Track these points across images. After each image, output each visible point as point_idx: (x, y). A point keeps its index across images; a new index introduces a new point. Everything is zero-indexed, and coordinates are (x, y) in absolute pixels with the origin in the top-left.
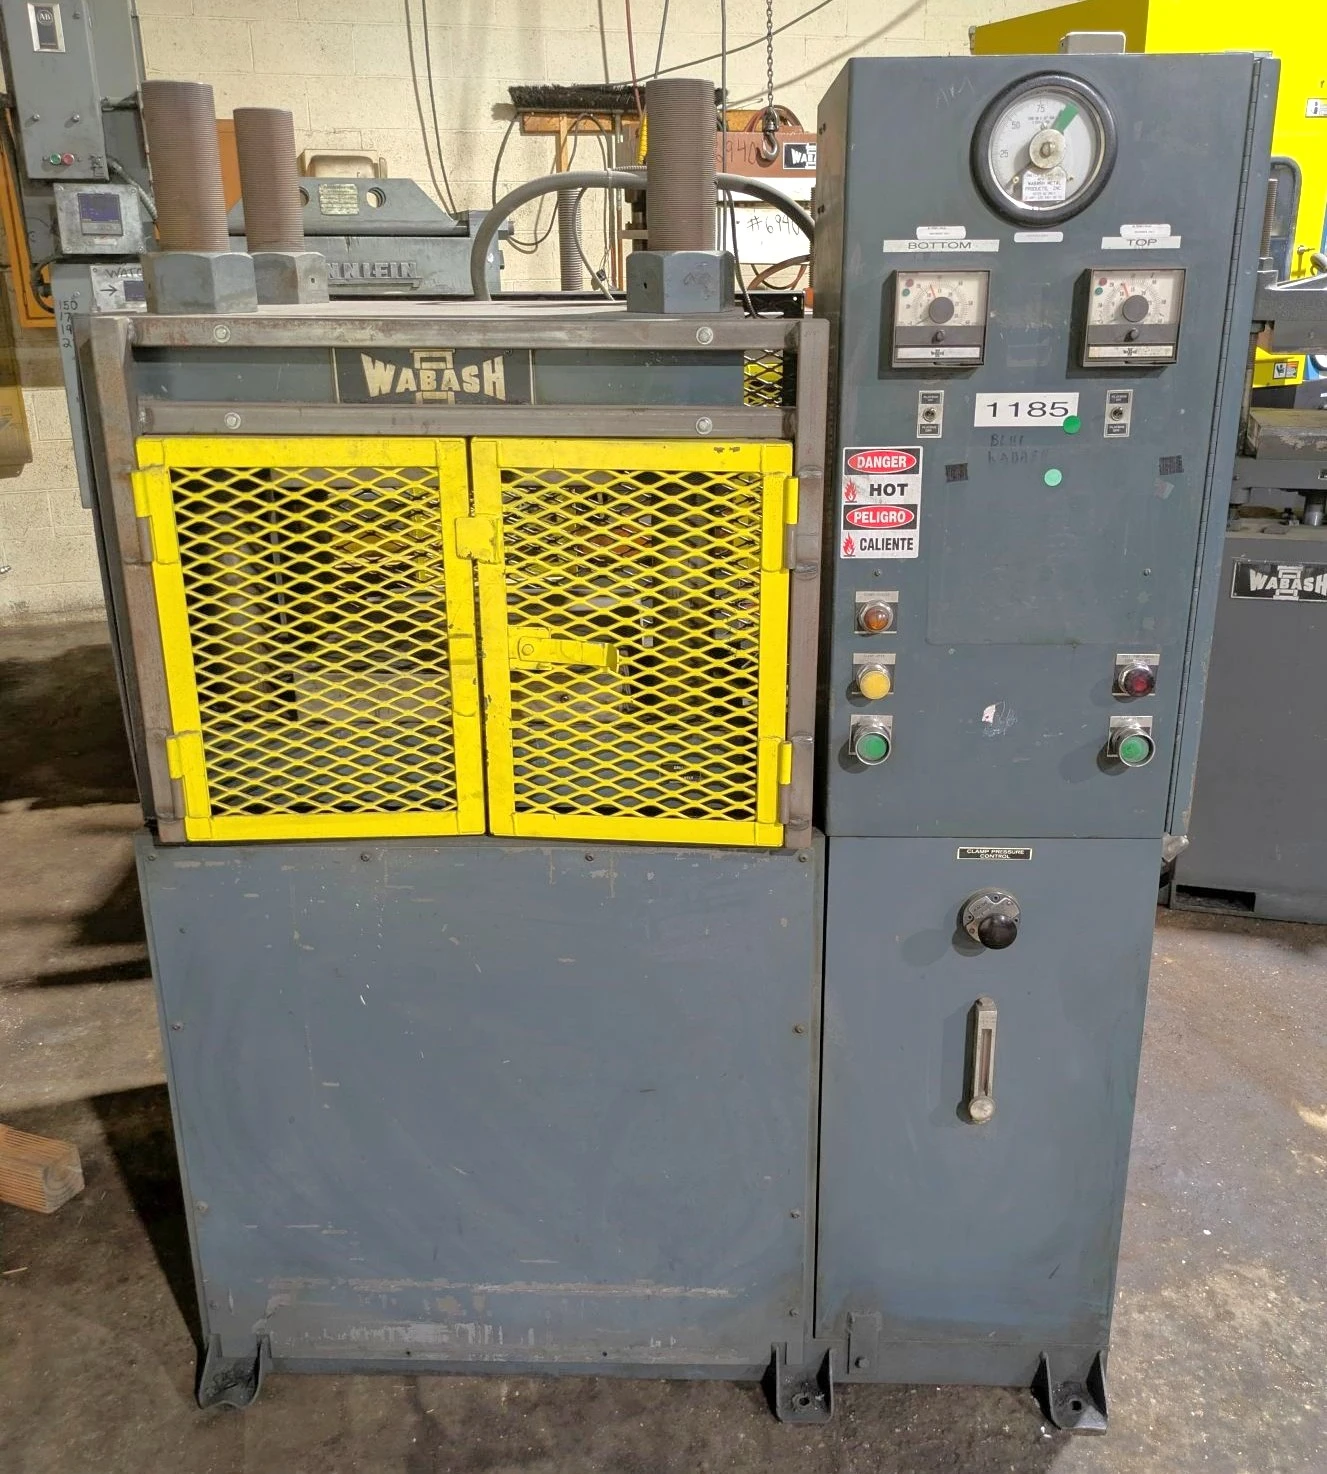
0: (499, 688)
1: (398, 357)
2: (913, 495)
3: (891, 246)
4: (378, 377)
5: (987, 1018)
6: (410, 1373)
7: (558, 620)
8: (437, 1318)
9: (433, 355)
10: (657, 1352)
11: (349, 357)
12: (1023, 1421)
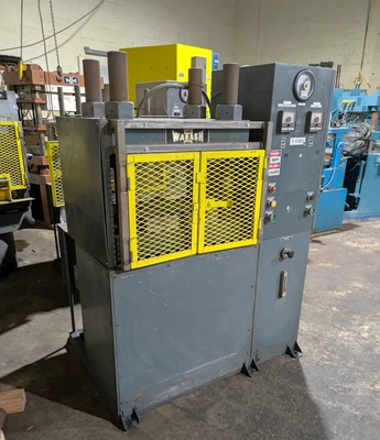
0: (203, 215)
1: (181, 131)
2: (279, 161)
3: (280, 105)
4: (176, 136)
5: (286, 274)
6: (169, 401)
7: (216, 197)
8: (177, 384)
9: (189, 131)
10: (222, 373)
11: (170, 131)
12: (289, 359)
